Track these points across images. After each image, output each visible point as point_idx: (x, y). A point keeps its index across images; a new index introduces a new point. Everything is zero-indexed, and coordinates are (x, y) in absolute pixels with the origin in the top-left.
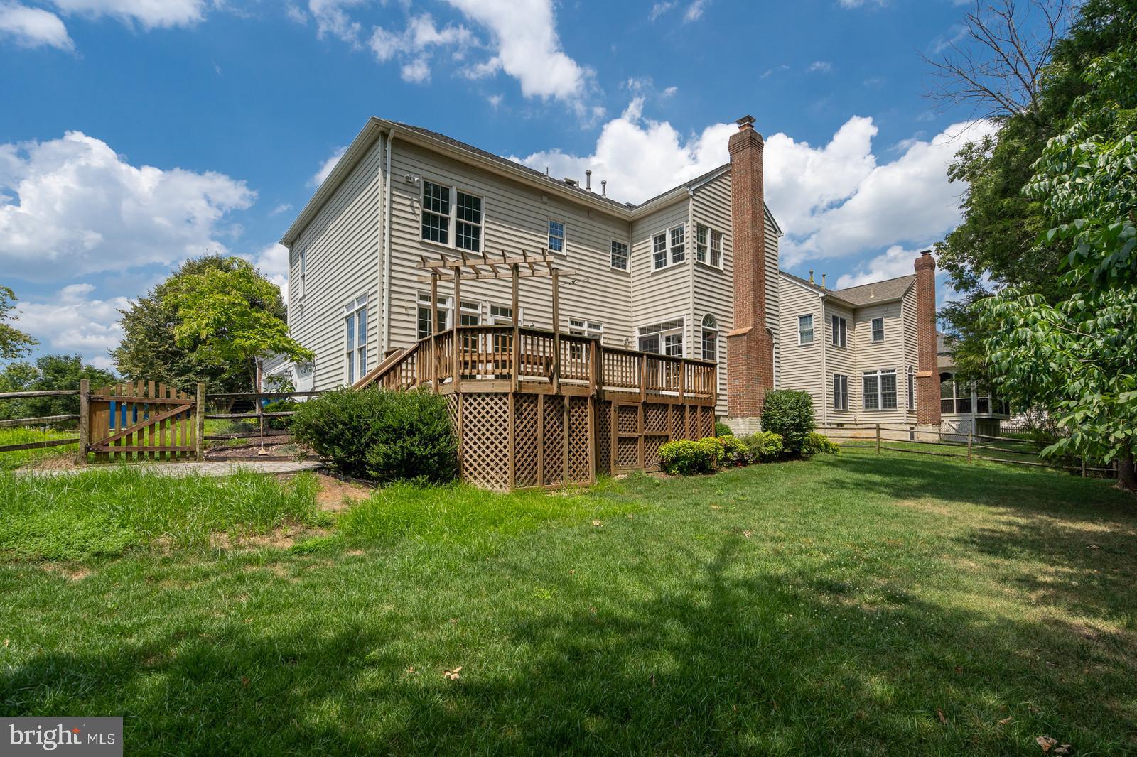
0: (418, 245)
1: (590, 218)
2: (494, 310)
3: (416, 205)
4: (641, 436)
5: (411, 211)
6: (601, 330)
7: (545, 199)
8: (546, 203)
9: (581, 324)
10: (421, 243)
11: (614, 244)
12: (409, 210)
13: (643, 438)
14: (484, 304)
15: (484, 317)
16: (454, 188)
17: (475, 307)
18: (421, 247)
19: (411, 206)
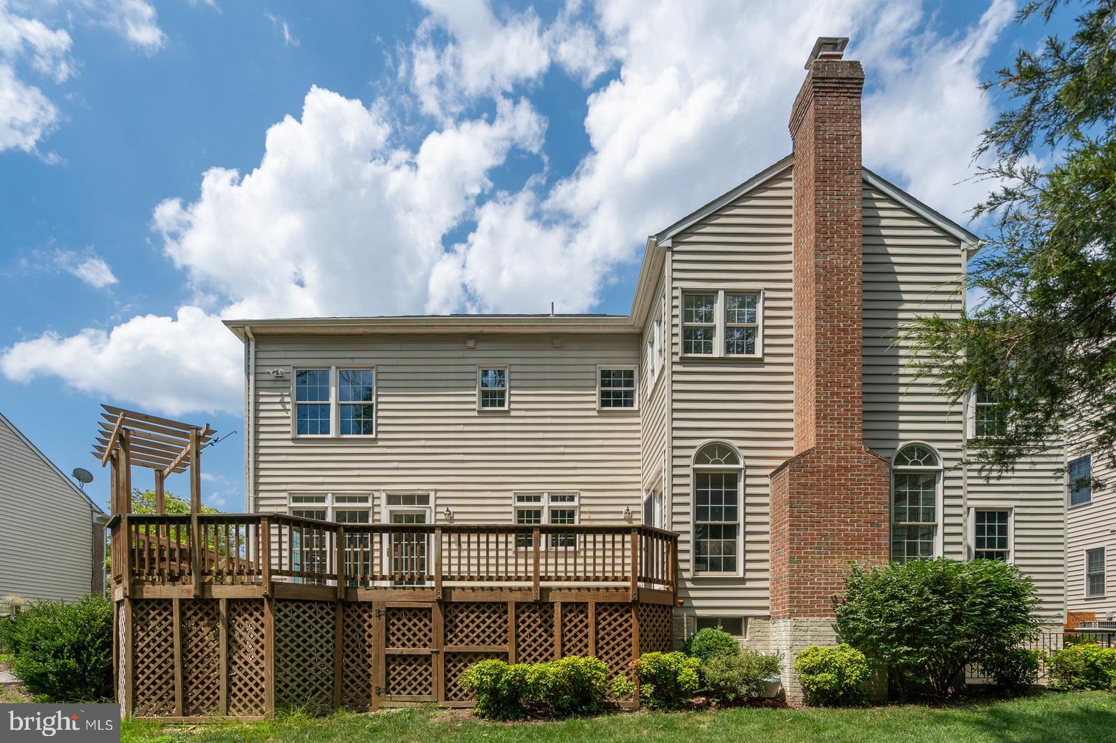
0: (290, 443)
1: (556, 348)
2: (392, 499)
3: (287, 399)
4: (437, 653)
5: (282, 408)
6: (576, 503)
7: (471, 344)
8: (473, 349)
9: (537, 499)
10: (293, 440)
11: (605, 374)
12: (279, 407)
13: (441, 656)
14: (376, 494)
15: (376, 509)
16: (333, 368)
17: (365, 499)
18: (293, 444)
19: (282, 403)
